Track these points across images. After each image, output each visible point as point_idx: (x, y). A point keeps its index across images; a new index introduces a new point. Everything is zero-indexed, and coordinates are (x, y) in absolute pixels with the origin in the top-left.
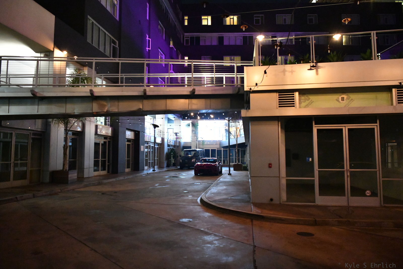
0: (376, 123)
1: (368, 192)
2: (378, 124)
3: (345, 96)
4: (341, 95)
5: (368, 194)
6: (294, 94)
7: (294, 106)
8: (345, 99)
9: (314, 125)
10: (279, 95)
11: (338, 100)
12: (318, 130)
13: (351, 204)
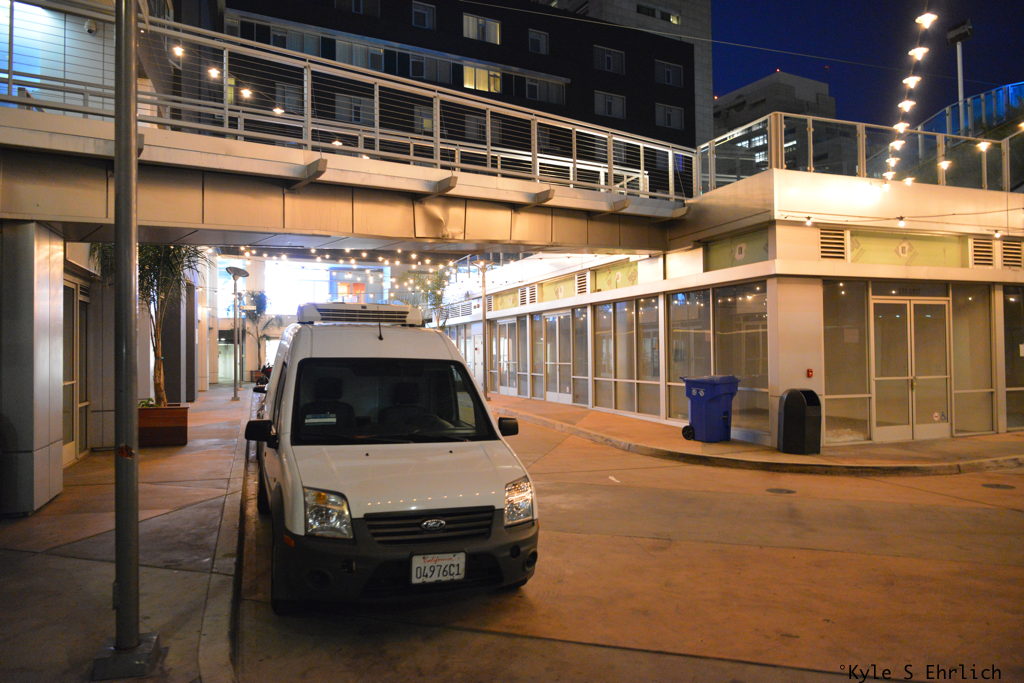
0: (947, 296)
1: (936, 414)
2: (950, 298)
3: (905, 244)
4: (901, 244)
5: (936, 419)
6: (843, 235)
7: (843, 258)
8: (907, 249)
9: (871, 296)
10: (822, 234)
11: (897, 252)
12: (875, 304)
13: (918, 437)
